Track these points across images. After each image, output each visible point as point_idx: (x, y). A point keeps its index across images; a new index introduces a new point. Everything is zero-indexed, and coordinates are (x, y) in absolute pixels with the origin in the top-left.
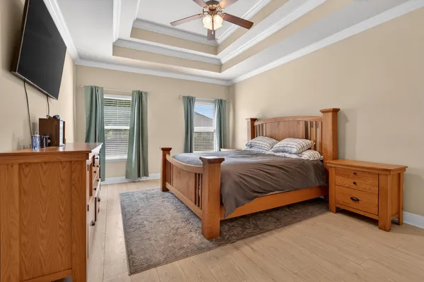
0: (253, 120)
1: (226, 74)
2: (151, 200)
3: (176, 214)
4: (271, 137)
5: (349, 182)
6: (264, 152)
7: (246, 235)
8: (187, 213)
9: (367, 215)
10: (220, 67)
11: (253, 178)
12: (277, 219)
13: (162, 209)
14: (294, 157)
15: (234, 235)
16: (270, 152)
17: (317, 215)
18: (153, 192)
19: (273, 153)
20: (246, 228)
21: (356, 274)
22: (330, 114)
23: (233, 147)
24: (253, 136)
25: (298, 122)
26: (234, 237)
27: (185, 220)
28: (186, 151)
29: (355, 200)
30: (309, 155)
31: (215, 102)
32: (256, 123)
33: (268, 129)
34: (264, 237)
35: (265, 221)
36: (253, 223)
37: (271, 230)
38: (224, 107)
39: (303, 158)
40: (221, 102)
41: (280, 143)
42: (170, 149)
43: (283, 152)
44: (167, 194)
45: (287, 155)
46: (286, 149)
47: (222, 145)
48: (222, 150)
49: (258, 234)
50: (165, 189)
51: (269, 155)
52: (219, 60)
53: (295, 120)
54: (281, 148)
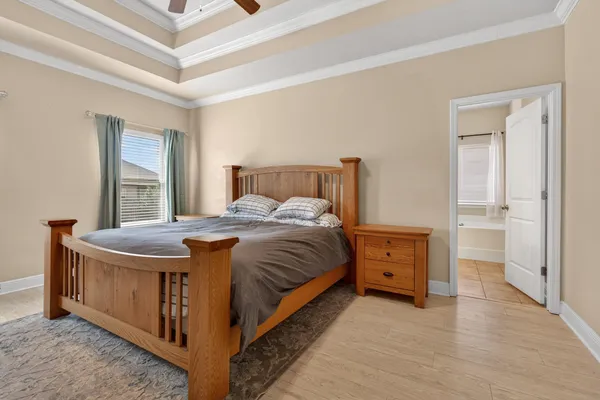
0: (236, 169)
1: (188, 87)
2: (18, 351)
3: (107, 370)
4: (267, 196)
5: (381, 253)
6: (260, 218)
7: (274, 372)
8: (136, 359)
9: (403, 292)
10: (177, 73)
11: (278, 267)
12: (306, 326)
13: (63, 367)
14: (310, 224)
15: (254, 380)
16: (271, 218)
17: (348, 305)
18: (21, 325)
19: (275, 220)
20: (269, 358)
21: (438, 383)
22: (352, 165)
23: (197, 212)
24: (236, 194)
25: (309, 173)
26: (256, 385)
27: (135, 380)
28: (103, 224)
29: (389, 275)
30: (327, 221)
31: (163, 134)
32: (241, 174)
33: (261, 182)
34: (302, 363)
35: (290, 333)
36: (273, 343)
37: (305, 349)
38: (181, 143)
39: (321, 225)
40: (175, 134)
41: (284, 205)
42: (73, 222)
43: (291, 217)
44: (65, 324)
45: (298, 222)
46: (297, 213)
47: (178, 209)
48: (178, 218)
49: (291, 363)
50: (57, 312)
51: (271, 224)
52: (176, 59)
53: (304, 171)
54: (289, 212)
